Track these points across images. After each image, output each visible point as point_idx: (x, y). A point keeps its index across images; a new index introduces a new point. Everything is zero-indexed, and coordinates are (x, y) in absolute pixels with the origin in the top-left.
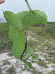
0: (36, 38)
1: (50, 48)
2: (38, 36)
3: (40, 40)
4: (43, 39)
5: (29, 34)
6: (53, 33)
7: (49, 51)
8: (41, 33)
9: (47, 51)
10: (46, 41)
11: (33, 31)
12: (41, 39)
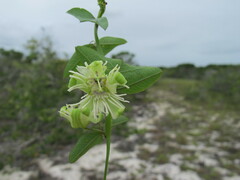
0: (183, 110)
1: (228, 135)
2: (188, 105)
3: (196, 115)
4: (205, 112)
5: (163, 97)
6: (231, 95)
7: (225, 144)
8: (196, 94)
9: (219, 144)
10: (213, 118)
11: (171, 90)
12: (199, 113)
